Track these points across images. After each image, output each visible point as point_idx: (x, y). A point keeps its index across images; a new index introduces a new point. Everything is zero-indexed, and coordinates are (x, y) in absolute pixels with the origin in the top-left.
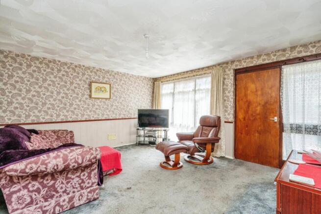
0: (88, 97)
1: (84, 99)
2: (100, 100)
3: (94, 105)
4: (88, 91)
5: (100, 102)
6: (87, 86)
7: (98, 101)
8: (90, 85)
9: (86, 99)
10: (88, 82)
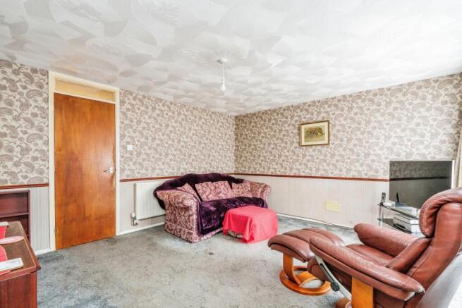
0: (297, 145)
1: (293, 148)
2: (314, 147)
3: (304, 156)
4: (298, 137)
5: (314, 151)
6: (296, 131)
7: (311, 150)
8: (299, 129)
9: (296, 148)
10: (297, 126)
